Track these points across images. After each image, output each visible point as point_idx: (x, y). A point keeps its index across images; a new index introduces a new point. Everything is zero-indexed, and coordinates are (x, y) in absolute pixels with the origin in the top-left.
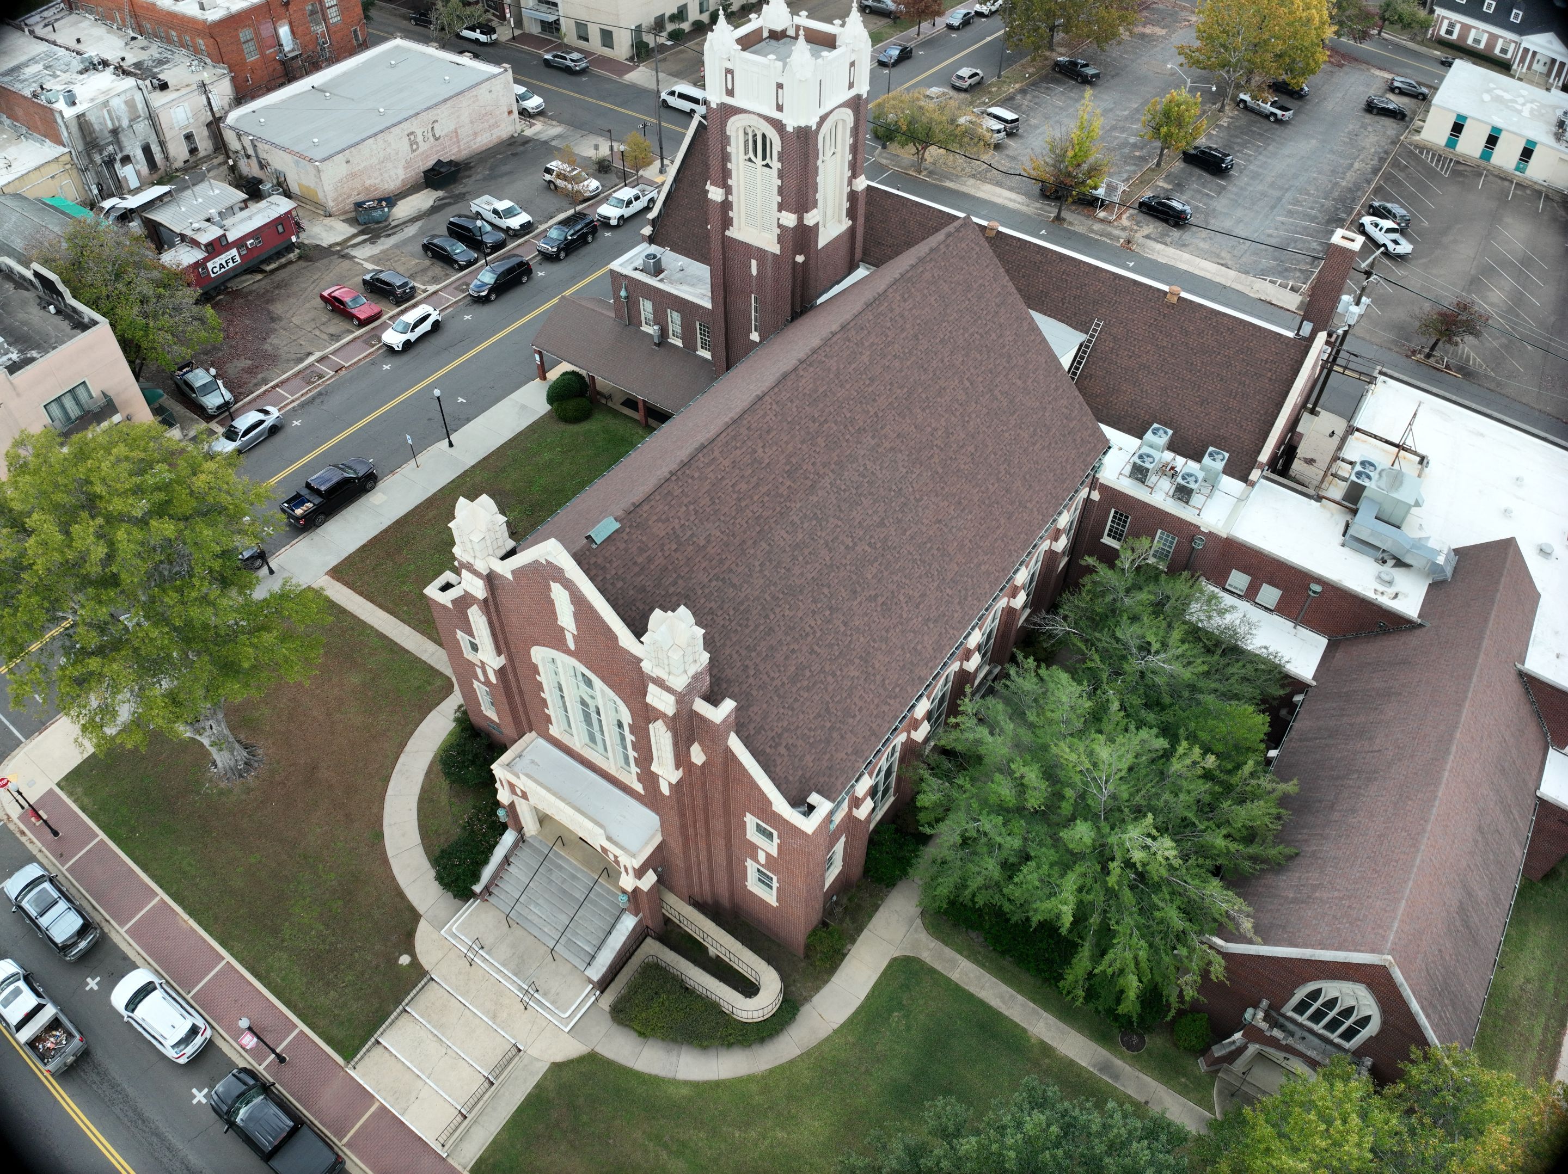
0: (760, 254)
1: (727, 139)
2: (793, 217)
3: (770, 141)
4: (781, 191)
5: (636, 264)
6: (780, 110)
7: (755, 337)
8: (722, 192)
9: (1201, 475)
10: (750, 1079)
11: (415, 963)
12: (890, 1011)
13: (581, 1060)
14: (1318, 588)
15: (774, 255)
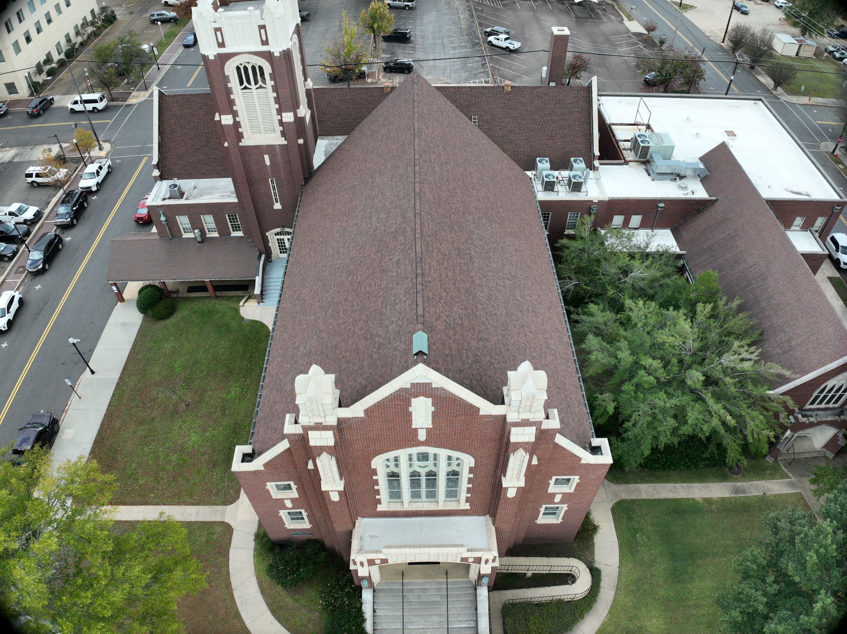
0: (270, 149)
1: (226, 79)
2: (291, 114)
3: (261, 68)
4: (277, 100)
5: (162, 196)
6: (265, 43)
7: (278, 206)
8: (230, 117)
9: (579, 173)
10: (604, 625)
12: (634, 536)
14: (662, 205)
15: (281, 146)
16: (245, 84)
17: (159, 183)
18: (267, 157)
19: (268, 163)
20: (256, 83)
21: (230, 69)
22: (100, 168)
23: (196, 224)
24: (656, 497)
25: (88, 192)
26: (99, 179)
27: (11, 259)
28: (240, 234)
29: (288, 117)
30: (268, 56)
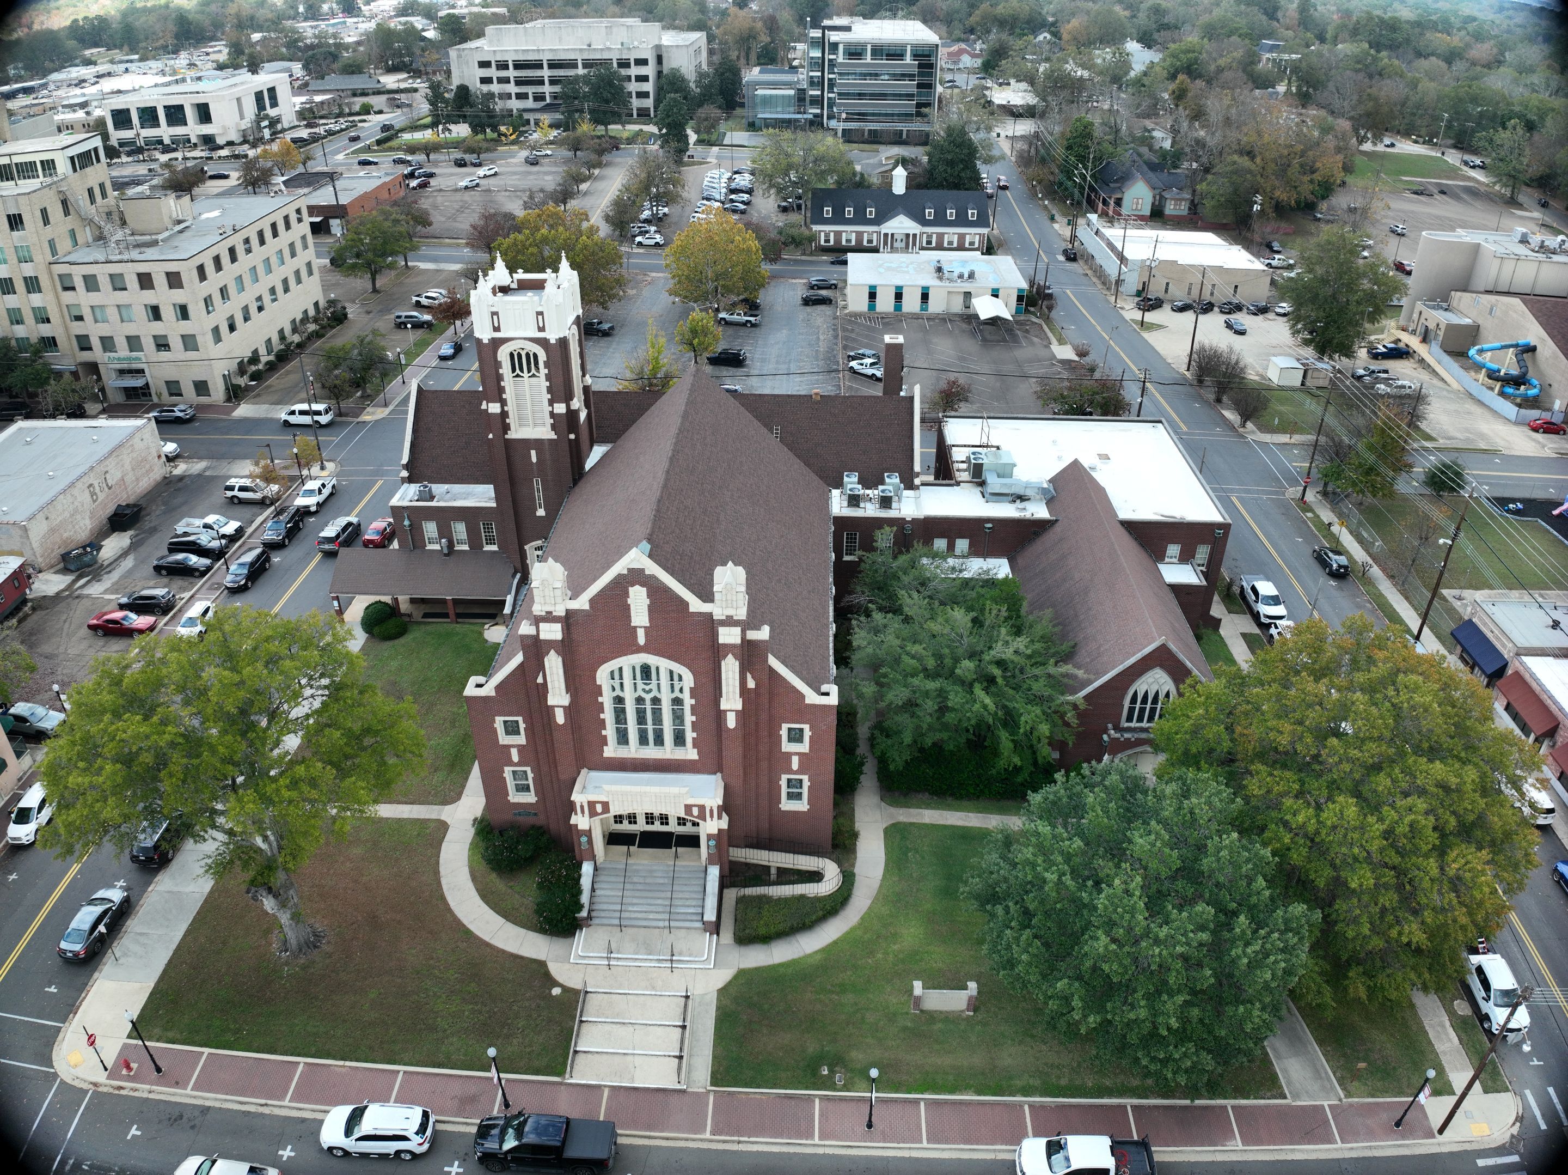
0: (538, 444)
1: (498, 365)
2: (564, 405)
3: (535, 356)
4: (549, 390)
5: (409, 498)
6: (542, 329)
7: (541, 512)
8: (498, 405)
9: (891, 488)
10: (853, 929)
11: (566, 989)
12: (906, 855)
13: (736, 977)
14: (990, 525)
15: (550, 440)
16: (518, 371)
17: (406, 485)
18: (533, 453)
19: (534, 459)
20: (529, 371)
21: (503, 354)
22: (323, 485)
23: (445, 532)
24: (941, 822)
25: (304, 513)
26: (321, 498)
27: (203, 574)
28: (494, 548)
29: (560, 408)
30: (543, 343)
